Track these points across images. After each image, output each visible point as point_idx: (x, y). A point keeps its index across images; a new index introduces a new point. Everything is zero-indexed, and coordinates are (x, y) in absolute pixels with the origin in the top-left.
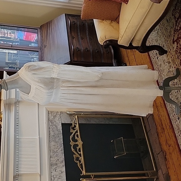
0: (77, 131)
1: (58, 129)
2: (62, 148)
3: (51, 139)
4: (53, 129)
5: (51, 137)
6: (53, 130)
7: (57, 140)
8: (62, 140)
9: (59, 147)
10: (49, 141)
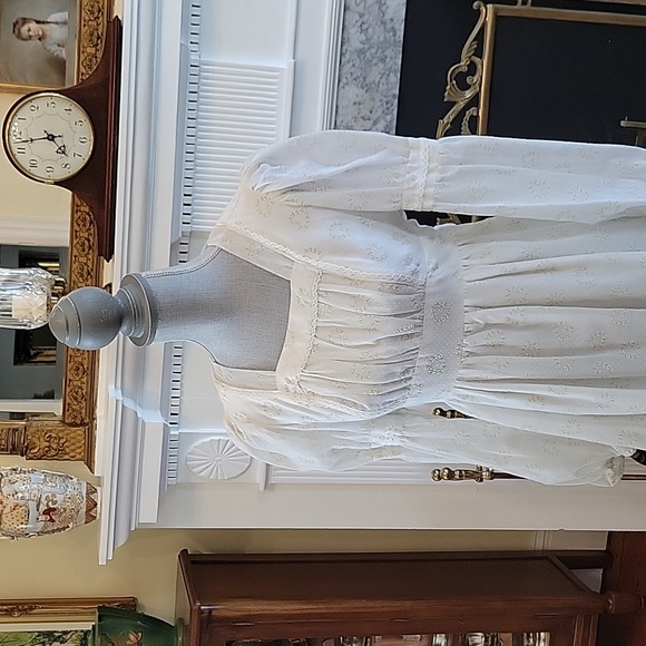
0: (477, 96)
1: (388, 16)
2: (389, 117)
3: (347, 68)
4: (361, 16)
5: (348, 56)
6: (366, 18)
7: (374, 75)
8: (395, 79)
9: (380, 112)
10: (339, 82)
